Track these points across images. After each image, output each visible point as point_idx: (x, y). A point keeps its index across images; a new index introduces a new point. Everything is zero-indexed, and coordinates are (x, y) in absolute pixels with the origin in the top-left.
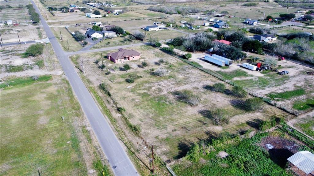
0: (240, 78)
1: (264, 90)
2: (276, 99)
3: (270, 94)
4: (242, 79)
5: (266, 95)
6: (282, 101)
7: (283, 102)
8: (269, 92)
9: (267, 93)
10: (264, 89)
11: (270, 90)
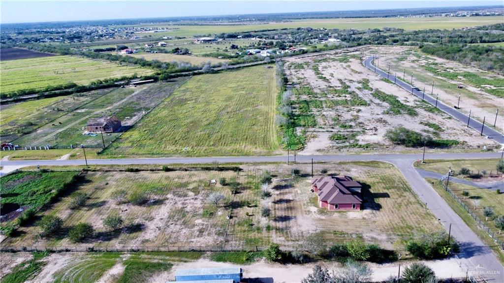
0: (113, 276)
1: (53, 272)
2: (27, 266)
3: (41, 270)
4: (108, 276)
5: (45, 265)
6: (17, 266)
7: (14, 265)
8: (43, 273)
9: (46, 269)
10: (55, 275)
11: (43, 277)
